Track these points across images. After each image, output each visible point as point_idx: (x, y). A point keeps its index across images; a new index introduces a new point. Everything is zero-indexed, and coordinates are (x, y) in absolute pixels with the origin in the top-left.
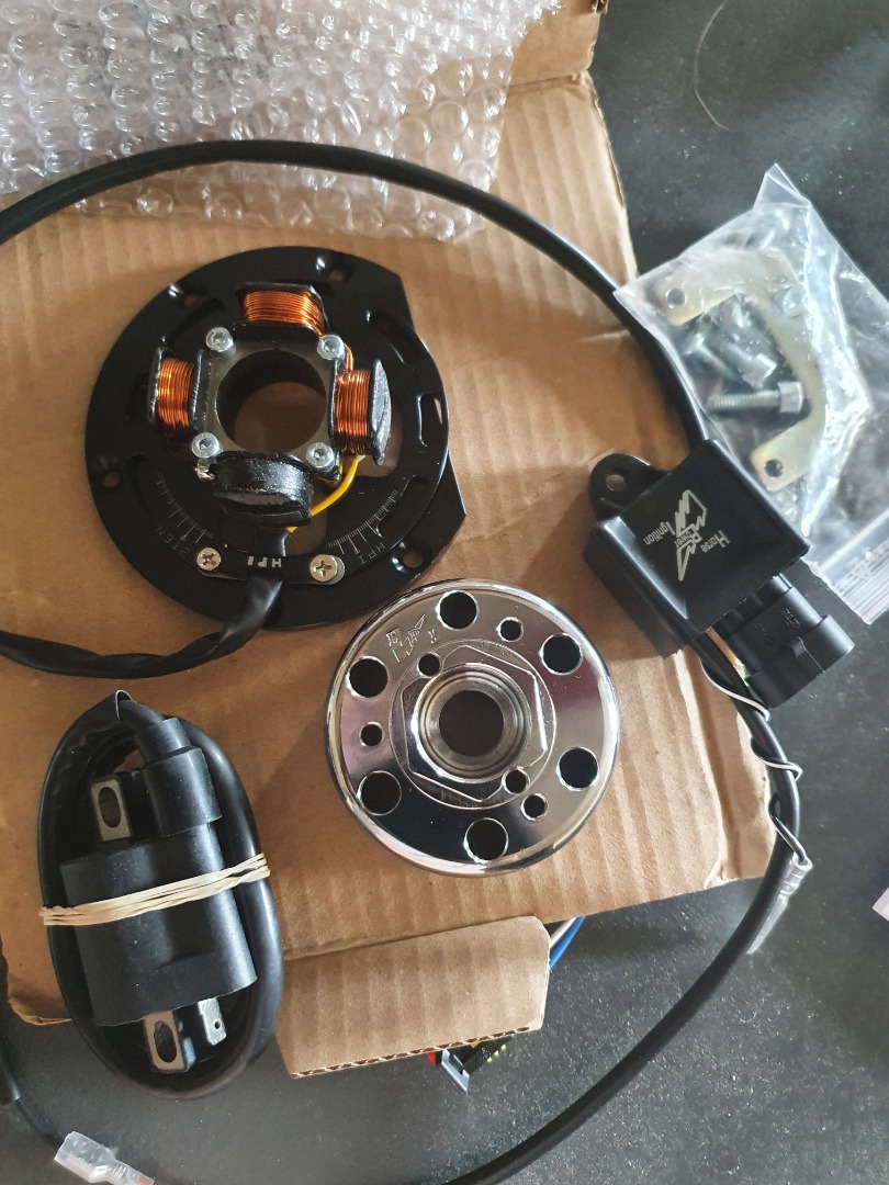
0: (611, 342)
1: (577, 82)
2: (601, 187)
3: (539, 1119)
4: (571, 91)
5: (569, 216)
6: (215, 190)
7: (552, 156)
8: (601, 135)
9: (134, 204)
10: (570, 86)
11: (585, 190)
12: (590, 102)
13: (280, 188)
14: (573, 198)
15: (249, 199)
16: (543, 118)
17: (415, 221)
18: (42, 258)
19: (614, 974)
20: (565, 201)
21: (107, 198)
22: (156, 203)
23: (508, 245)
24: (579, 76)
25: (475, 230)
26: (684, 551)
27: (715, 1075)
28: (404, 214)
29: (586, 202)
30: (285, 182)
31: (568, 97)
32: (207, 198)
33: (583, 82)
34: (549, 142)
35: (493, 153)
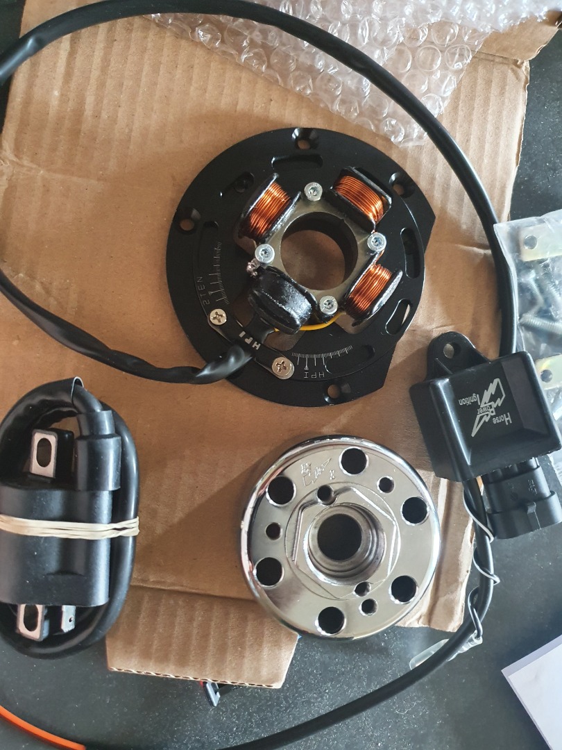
0: (477, 255)
1: (519, 67)
2: (508, 146)
3: (251, 731)
4: (513, 70)
5: (481, 158)
6: (252, 44)
7: (485, 112)
8: (521, 111)
9: (193, 31)
10: (514, 67)
11: (497, 145)
12: (523, 83)
13: (297, 60)
14: (487, 146)
15: (274, 60)
16: (489, 82)
17: (380, 121)
18: (115, 43)
19: (330, 658)
20: (482, 147)
21: (176, 18)
22: (209, 36)
23: (434, 162)
24: (522, 63)
25: (417, 144)
26: (481, 418)
27: (369, 739)
28: (374, 113)
29: (495, 153)
30: (303, 59)
31: (510, 74)
32: (245, 47)
33: (523, 68)
34: (487, 101)
35: (448, 94)
